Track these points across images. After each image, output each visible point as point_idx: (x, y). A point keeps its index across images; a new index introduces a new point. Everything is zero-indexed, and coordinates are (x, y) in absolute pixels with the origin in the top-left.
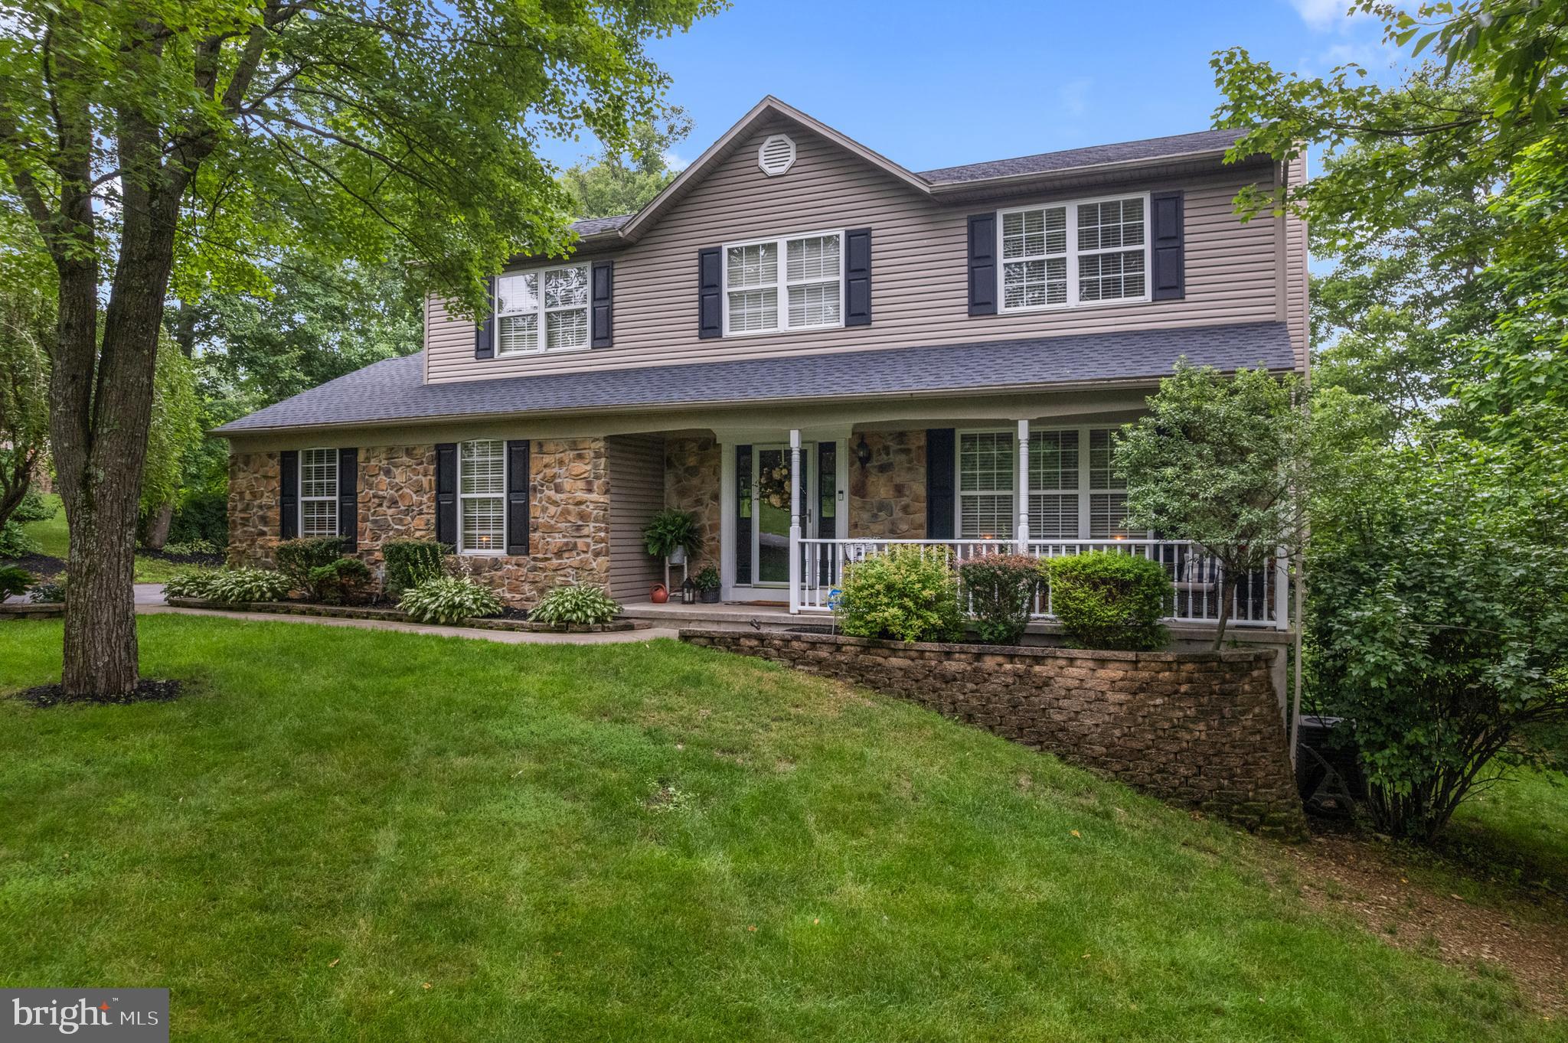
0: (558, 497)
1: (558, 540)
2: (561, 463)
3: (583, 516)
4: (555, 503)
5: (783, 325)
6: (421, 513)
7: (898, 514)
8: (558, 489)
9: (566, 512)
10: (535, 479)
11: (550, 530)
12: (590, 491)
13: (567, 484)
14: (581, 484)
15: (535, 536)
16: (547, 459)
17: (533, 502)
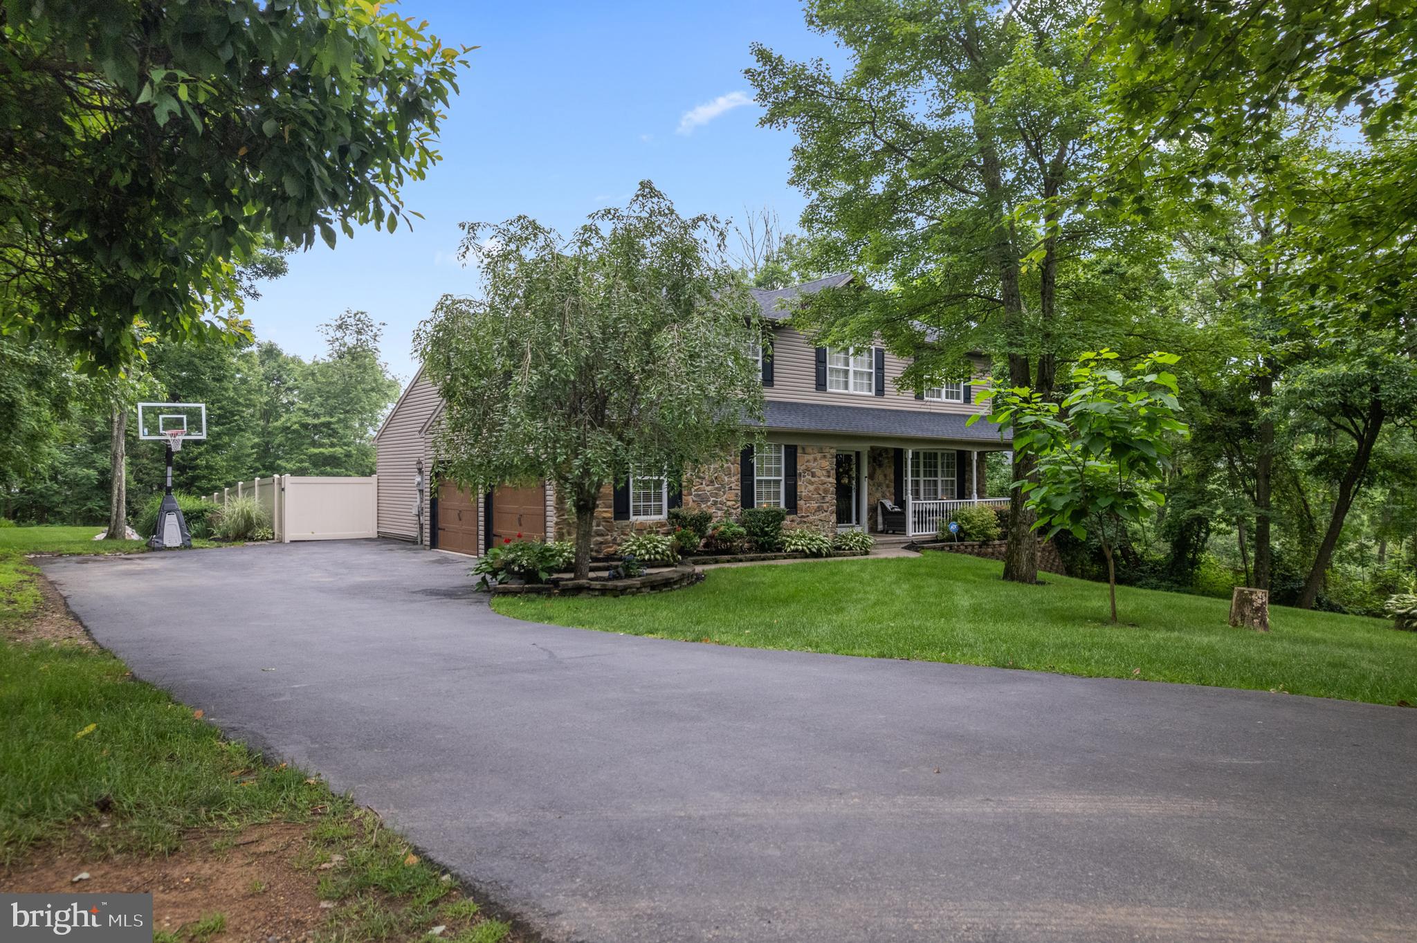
0: (813, 479)
1: (814, 505)
2: (815, 460)
3: (826, 491)
4: (812, 483)
5: (851, 390)
6: (731, 489)
7: (885, 488)
8: (813, 475)
9: (817, 489)
10: (800, 469)
11: (809, 499)
12: (829, 476)
13: (819, 473)
14: (825, 473)
15: (801, 503)
16: (807, 457)
17: (799, 483)
